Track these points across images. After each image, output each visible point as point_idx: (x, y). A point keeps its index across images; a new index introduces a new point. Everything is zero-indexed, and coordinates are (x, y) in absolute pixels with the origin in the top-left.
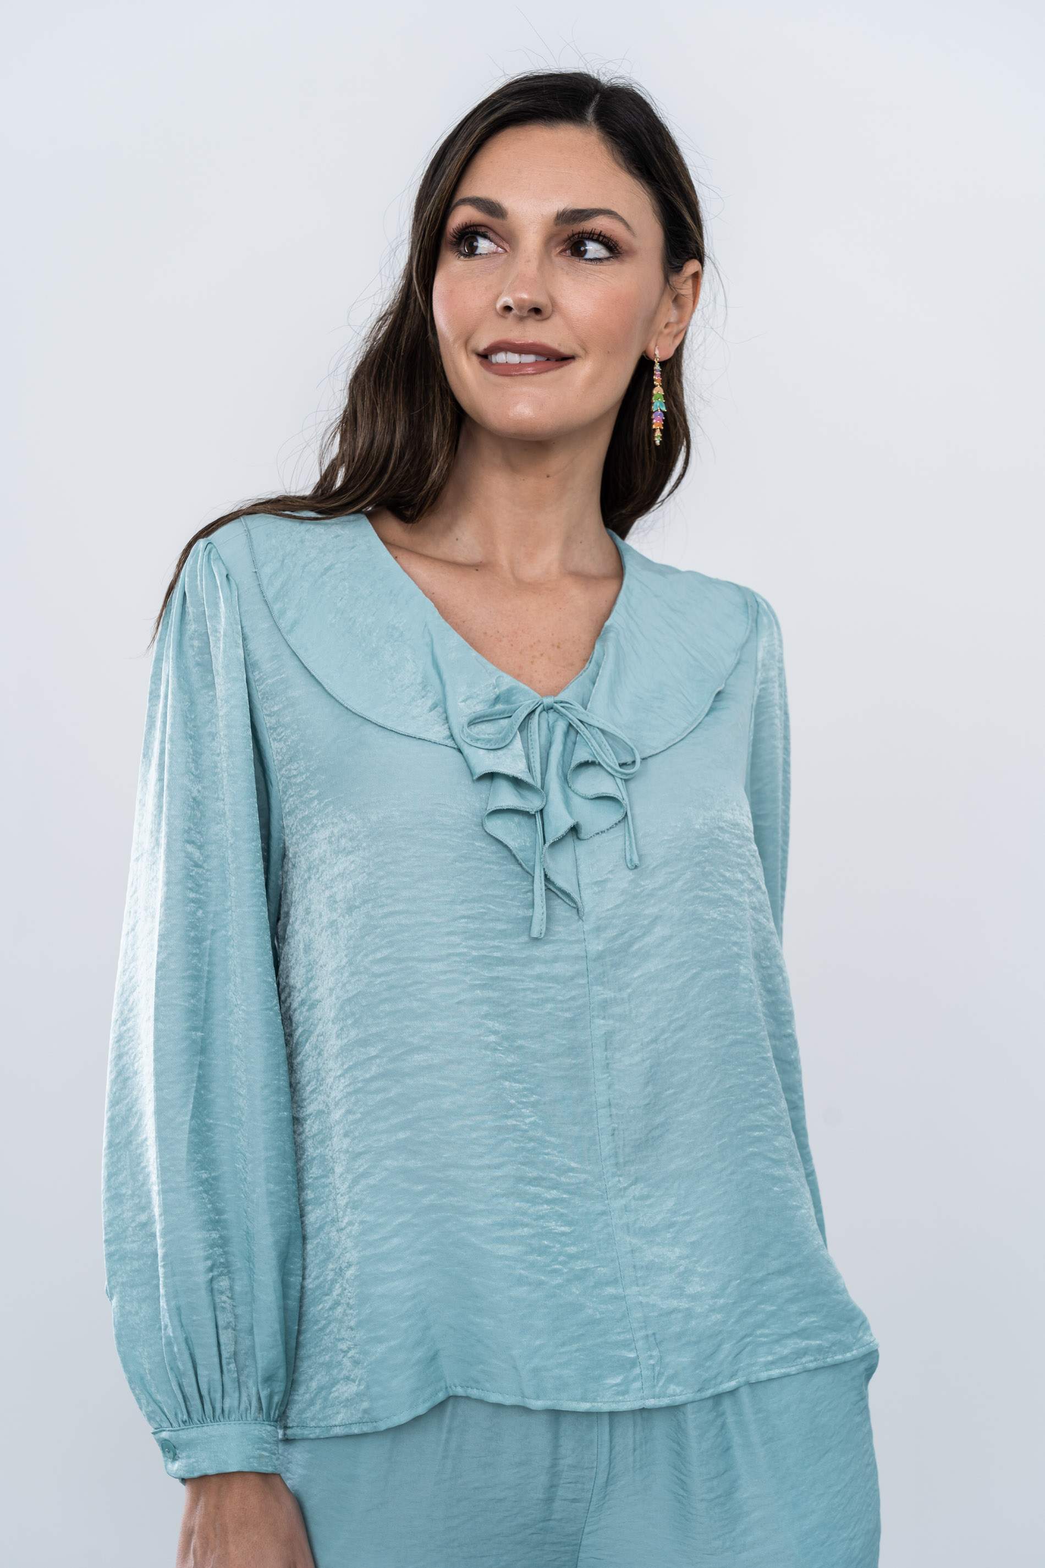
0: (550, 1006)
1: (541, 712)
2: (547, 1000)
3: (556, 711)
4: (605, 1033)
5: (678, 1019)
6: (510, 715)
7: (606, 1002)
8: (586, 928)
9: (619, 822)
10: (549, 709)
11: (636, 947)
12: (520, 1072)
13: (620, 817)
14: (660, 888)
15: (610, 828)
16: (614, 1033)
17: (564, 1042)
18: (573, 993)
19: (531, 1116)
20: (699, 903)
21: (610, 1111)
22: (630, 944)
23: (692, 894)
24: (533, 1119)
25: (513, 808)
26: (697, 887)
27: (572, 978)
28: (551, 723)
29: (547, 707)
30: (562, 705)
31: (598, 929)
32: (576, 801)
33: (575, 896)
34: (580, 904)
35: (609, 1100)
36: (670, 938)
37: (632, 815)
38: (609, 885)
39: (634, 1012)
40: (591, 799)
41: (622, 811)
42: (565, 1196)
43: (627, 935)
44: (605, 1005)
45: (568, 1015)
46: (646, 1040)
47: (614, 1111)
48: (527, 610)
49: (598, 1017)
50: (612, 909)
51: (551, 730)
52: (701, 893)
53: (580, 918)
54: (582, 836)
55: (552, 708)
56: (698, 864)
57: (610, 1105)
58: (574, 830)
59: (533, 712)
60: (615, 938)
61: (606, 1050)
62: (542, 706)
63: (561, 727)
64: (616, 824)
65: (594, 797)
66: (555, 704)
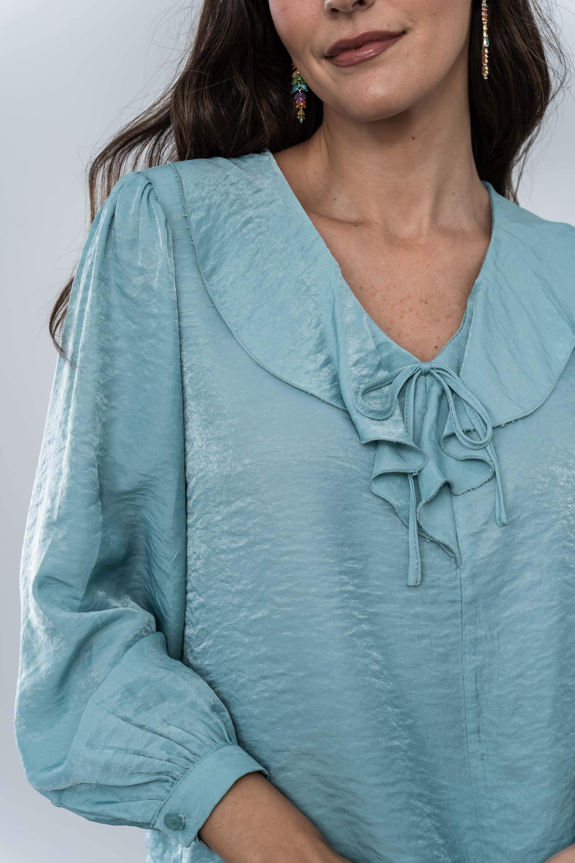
0: (426, 641)
1: (418, 377)
2: (422, 637)
3: (432, 375)
4: (475, 668)
5: (544, 658)
6: (390, 382)
7: (478, 640)
8: (463, 575)
9: (489, 480)
10: (427, 373)
11: (506, 590)
12: (397, 698)
13: (489, 476)
14: (530, 538)
15: (481, 486)
16: (484, 667)
17: (437, 674)
18: (446, 632)
19: (408, 738)
20: (566, 553)
21: (479, 737)
22: (502, 587)
23: (561, 544)
24: (408, 741)
25: (397, 471)
26: (564, 538)
27: (448, 619)
28: (428, 386)
29: (425, 372)
30: (438, 371)
31: (473, 577)
32: (450, 463)
33: (453, 547)
34: (458, 555)
35: (478, 727)
36: (540, 582)
37: (500, 475)
38: (484, 535)
39: (502, 648)
40: (462, 460)
41: (490, 470)
42: (437, 811)
43: (499, 579)
44: (476, 642)
45: (441, 650)
46: (512, 675)
47: (483, 737)
48: (399, 266)
49: (469, 653)
50: (486, 557)
51: (427, 393)
52: (568, 544)
53: (458, 567)
54: (455, 490)
55: (429, 373)
56: (564, 518)
57: (479, 731)
58: (447, 486)
59: (411, 377)
60: (488, 583)
61: (476, 682)
62: (420, 371)
63: (435, 391)
64: (486, 482)
65: (464, 458)
66: (432, 371)
